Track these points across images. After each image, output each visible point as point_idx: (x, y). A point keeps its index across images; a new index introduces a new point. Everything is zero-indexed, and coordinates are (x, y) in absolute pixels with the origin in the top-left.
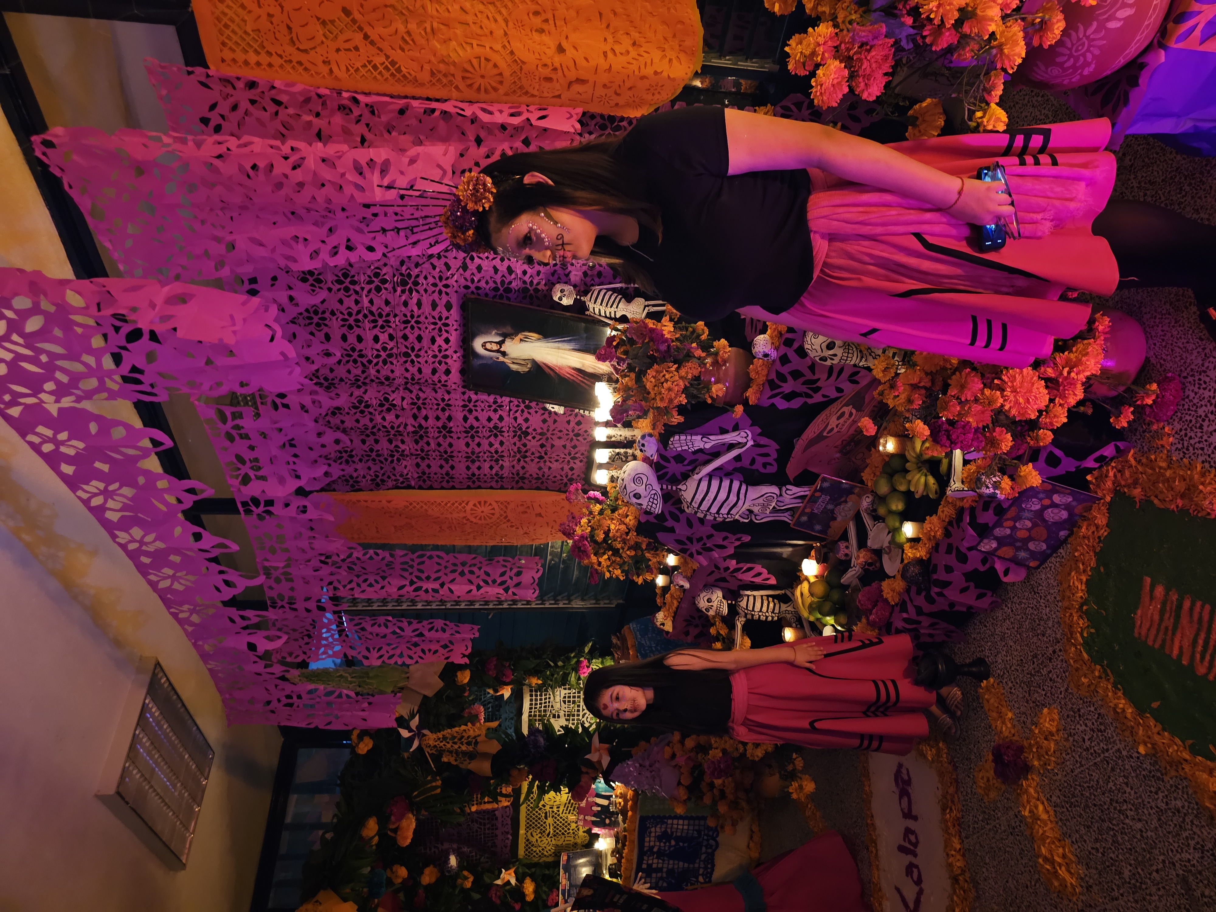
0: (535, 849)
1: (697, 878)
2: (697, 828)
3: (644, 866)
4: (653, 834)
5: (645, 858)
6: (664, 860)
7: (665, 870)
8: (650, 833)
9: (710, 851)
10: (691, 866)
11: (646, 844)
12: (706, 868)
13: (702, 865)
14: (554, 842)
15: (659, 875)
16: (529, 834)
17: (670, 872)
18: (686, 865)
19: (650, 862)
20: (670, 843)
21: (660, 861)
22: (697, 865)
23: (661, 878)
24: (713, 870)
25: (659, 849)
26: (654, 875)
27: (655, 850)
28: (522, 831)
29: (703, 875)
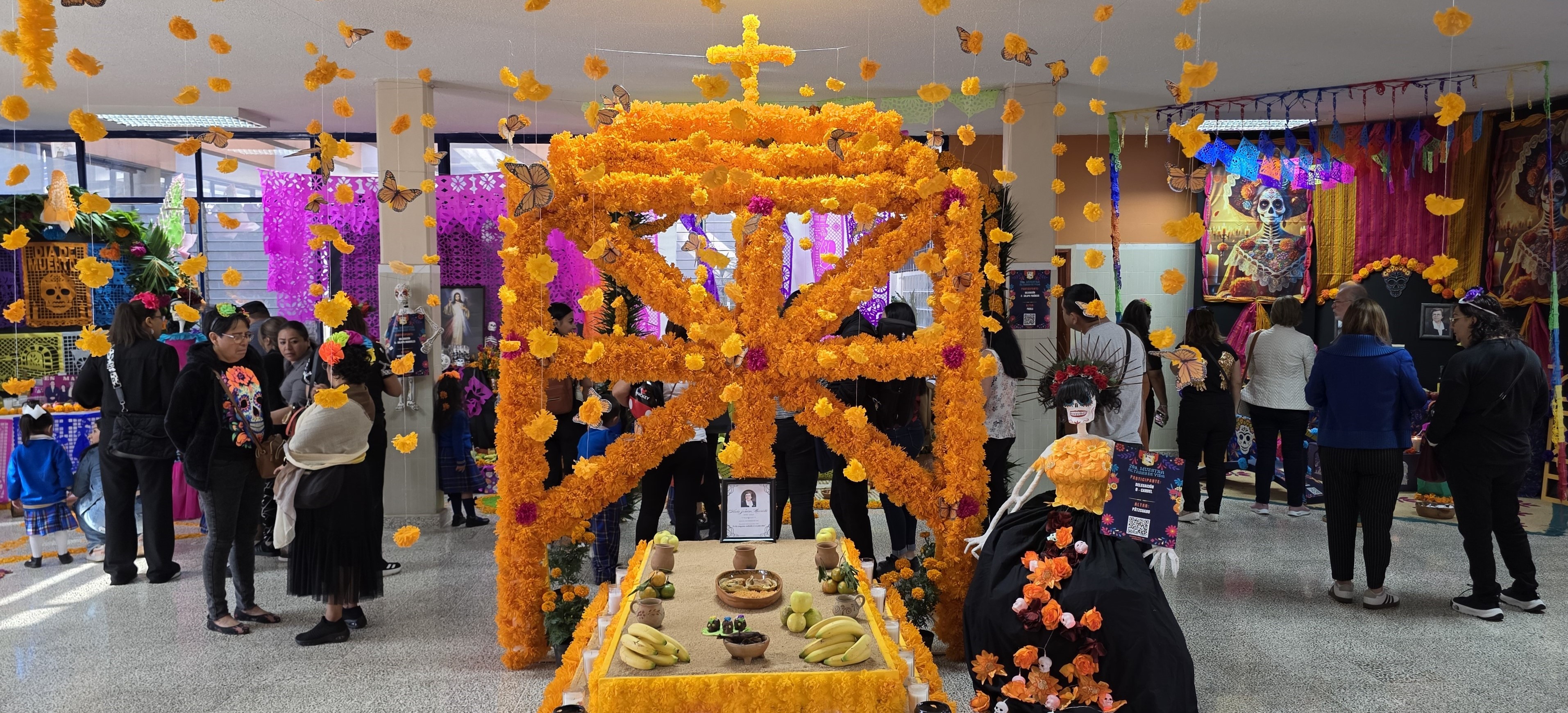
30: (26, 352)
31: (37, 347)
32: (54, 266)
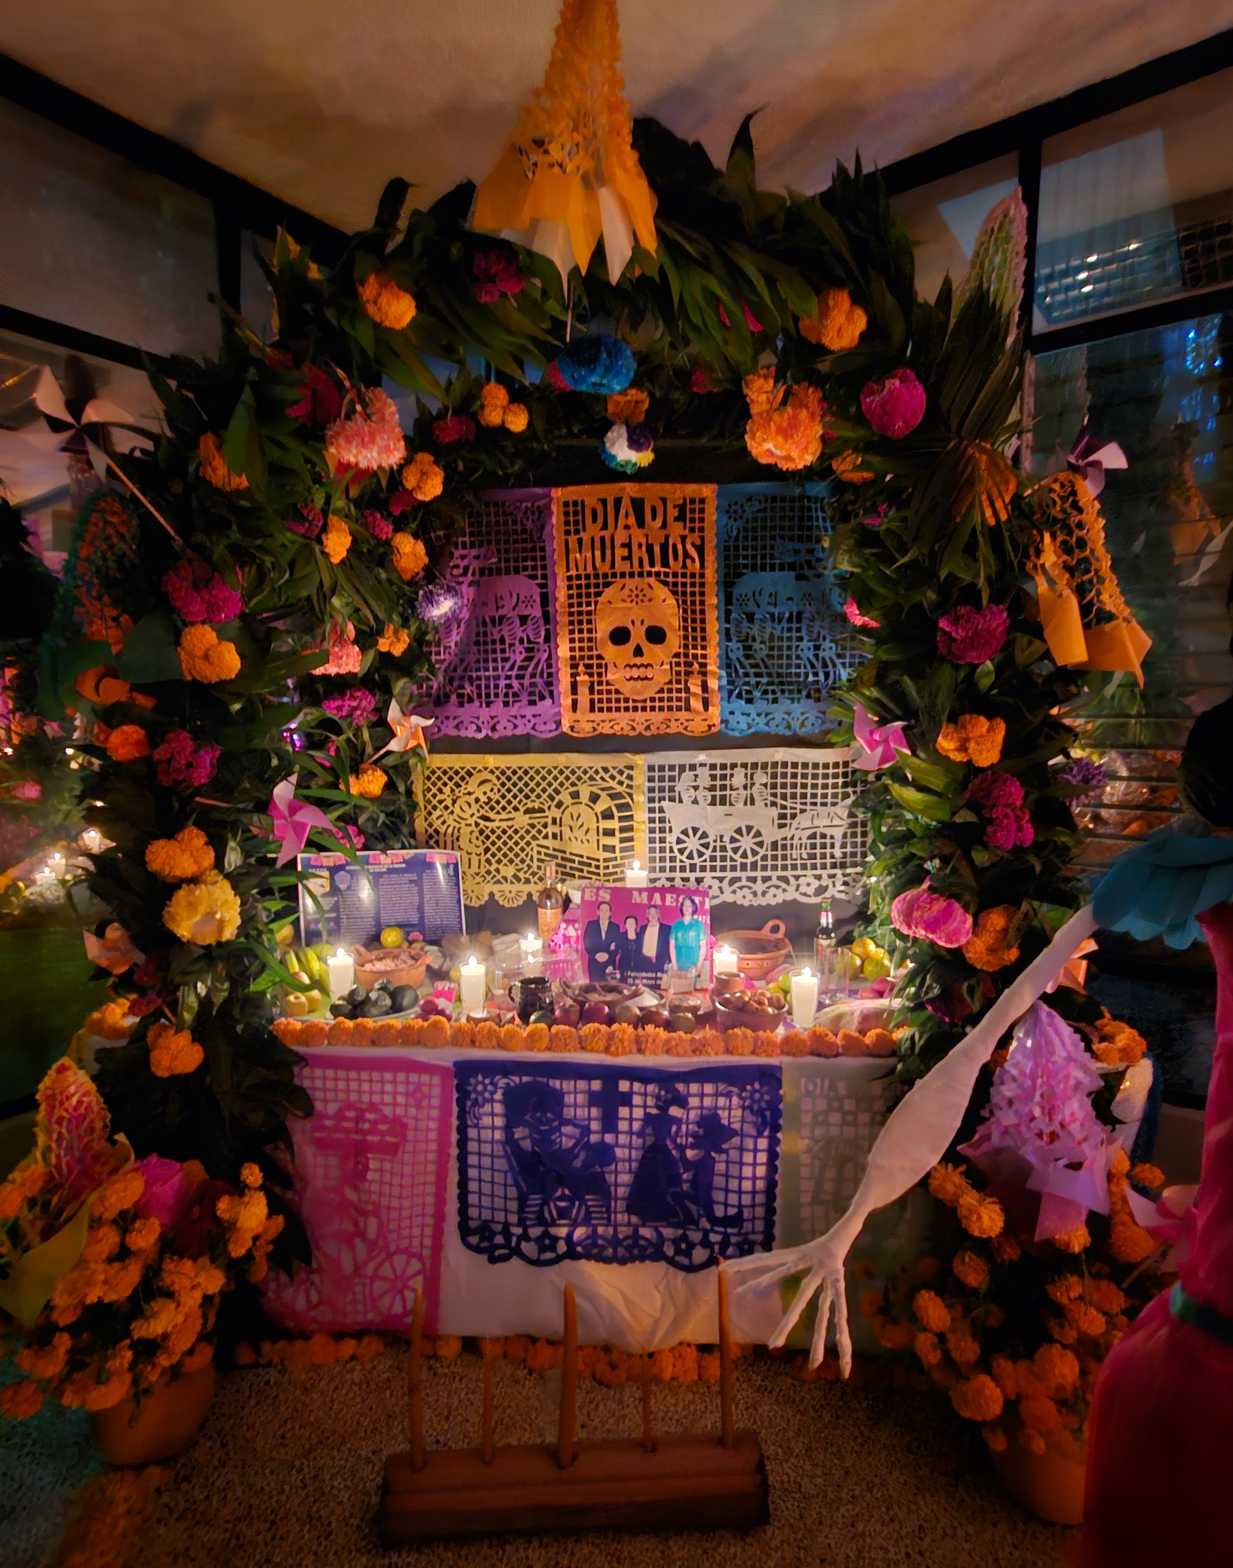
0: (447, 790)
1: (582, 1224)
2: (746, 1214)
3: (624, 1086)
4: (722, 1101)
5: (651, 1088)
6: (641, 1134)
7: (609, 1138)
8: (729, 1095)
9: (669, 1250)
10: (621, 1205)
11: (694, 1088)
12: (615, 1242)
13: (623, 1231)
14: (465, 830)
15: (595, 1126)
16: (486, 775)
17: (605, 1154)
18: (621, 1191)
19: (637, 1100)
20: (693, 1147)
21: (636, 1126)
22: (622, 1218)
23: (586, 1131)
24: (607, 1261)
25: (678, 1121)
26: (594, 1112)
27: (675, 1111)
28: (492, 760)
29: (594, 1235)
30: (559, 805)
31: (585, 792)
32: (629, 558)
